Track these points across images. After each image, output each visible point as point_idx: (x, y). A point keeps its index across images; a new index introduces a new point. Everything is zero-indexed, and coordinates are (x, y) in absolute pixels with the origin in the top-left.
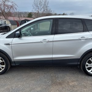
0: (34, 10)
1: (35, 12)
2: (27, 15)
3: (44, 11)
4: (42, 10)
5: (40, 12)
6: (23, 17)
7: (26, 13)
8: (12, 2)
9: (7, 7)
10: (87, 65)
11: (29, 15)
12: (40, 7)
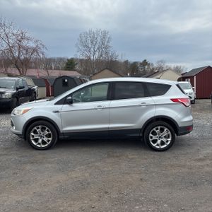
0: (79, 54)
1: (81, 58)
3: (101, 56)
4: (97, 54)
5: (92, 58)
6: (55, 69)
7: (61, 60)
9: (24, 52)
10: (151, 137)
11: (67, 64)
12: (92, 49)
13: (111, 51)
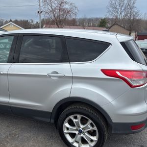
0: (108, 14)
2: (99, 23)
3: (126, 15)
4: (123, 14)
5: (119, 17)
6: (92, 26)
7: (97, 19)
8: (71, 4)
12: (120, 10)
13: (134, 11)
